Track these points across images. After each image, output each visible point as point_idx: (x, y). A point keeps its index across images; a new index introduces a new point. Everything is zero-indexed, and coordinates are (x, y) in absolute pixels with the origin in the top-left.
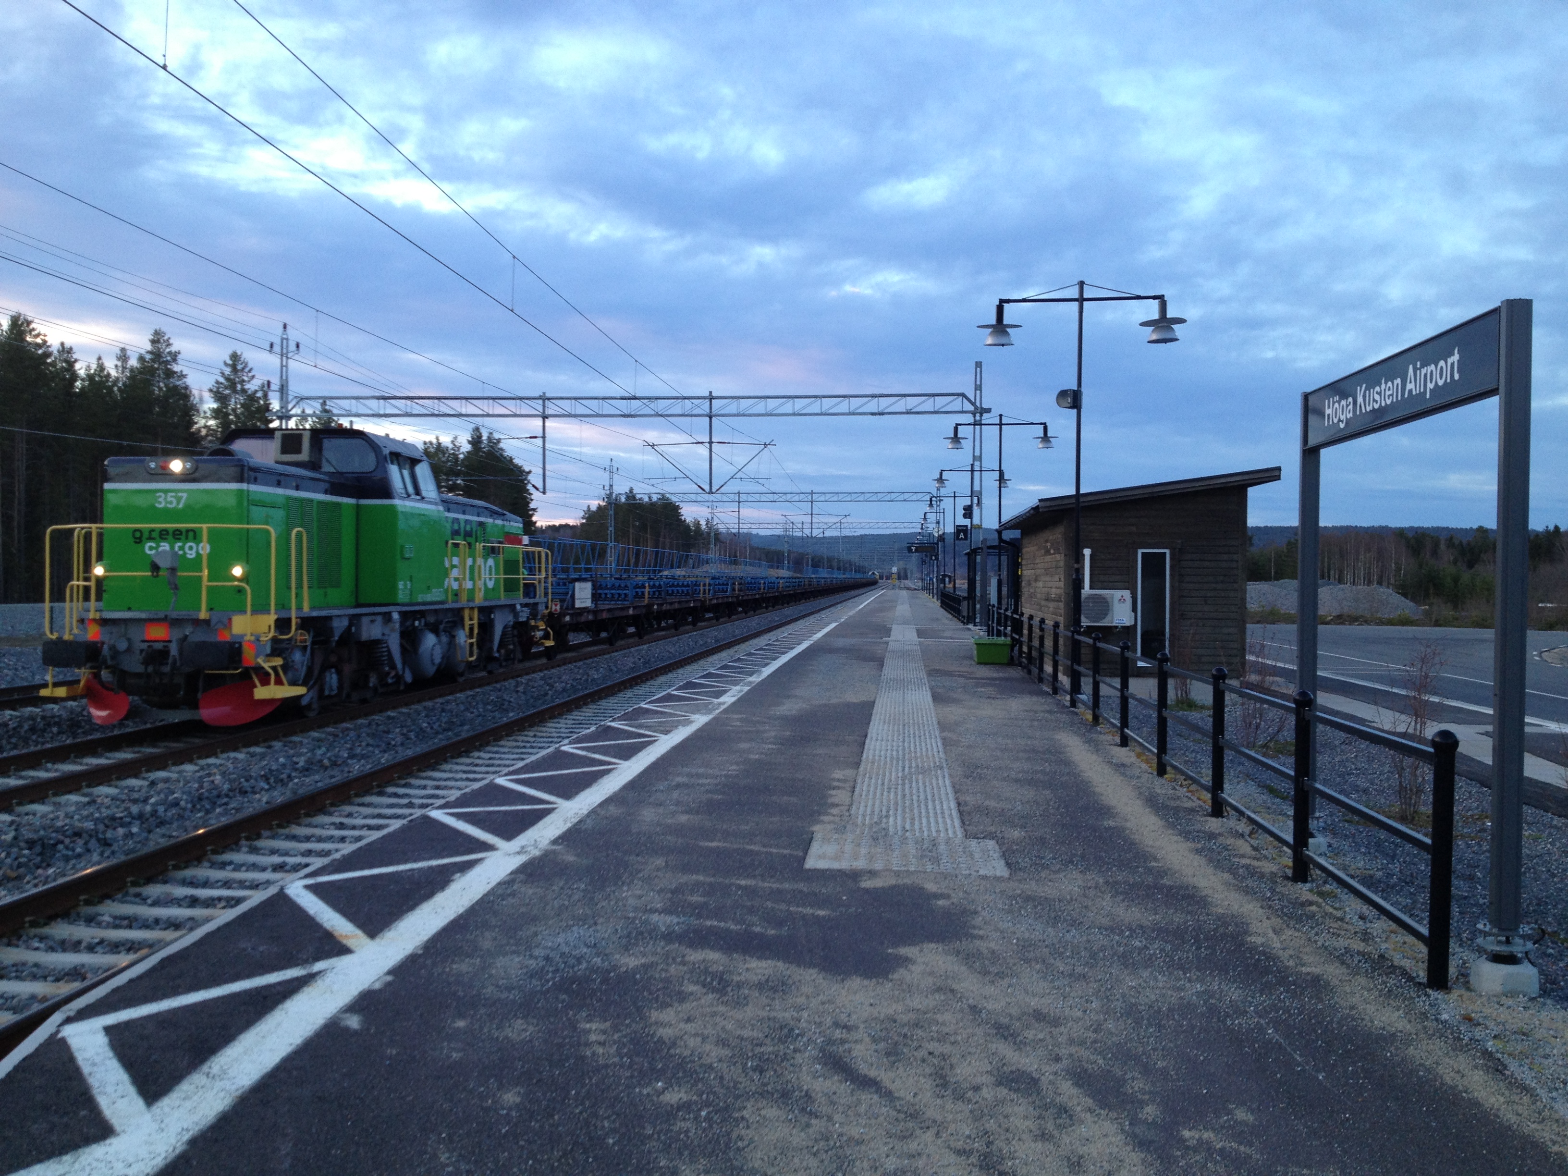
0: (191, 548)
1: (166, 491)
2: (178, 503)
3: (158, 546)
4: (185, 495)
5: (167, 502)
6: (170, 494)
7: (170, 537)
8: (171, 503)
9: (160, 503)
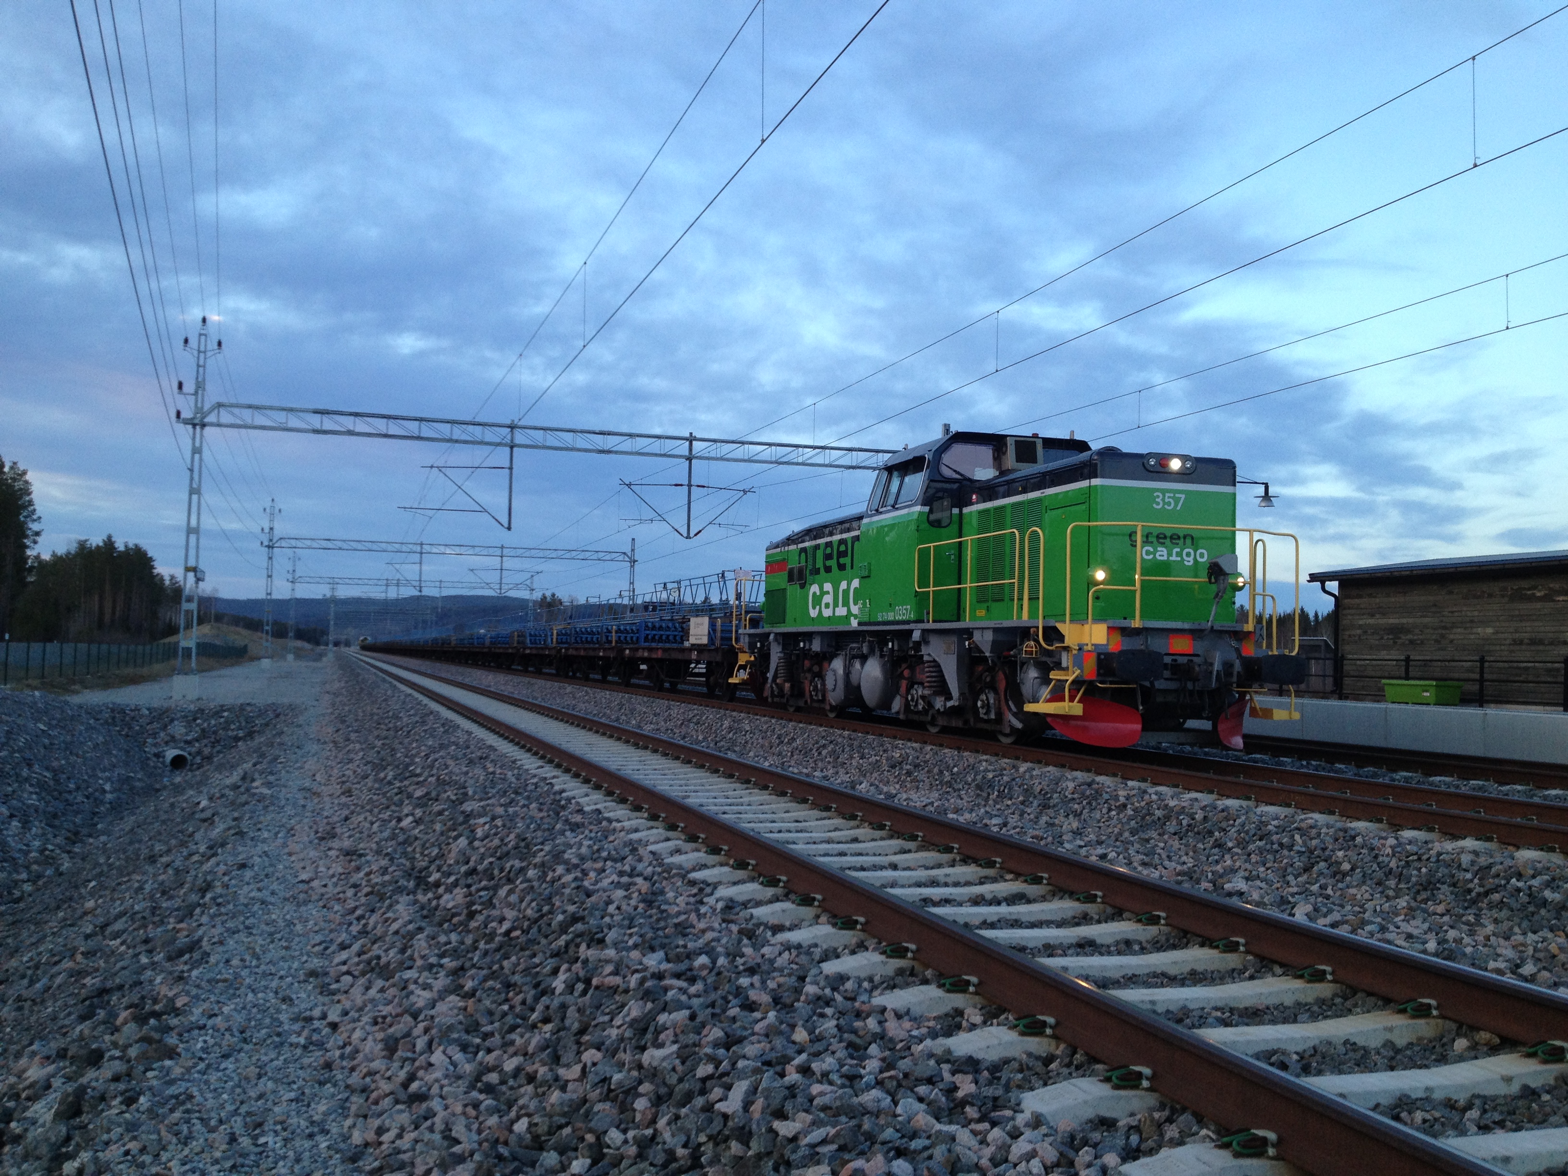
0: (1188, 555)
1: (1164, 491)
2: (1176, 505)
3: (1156, 551)
4: (1183, 496)
5: (1164, 503)
6: (1167, 495)
7: (1168, 541)
8: (1169, 504)
9: (1158, 504)
